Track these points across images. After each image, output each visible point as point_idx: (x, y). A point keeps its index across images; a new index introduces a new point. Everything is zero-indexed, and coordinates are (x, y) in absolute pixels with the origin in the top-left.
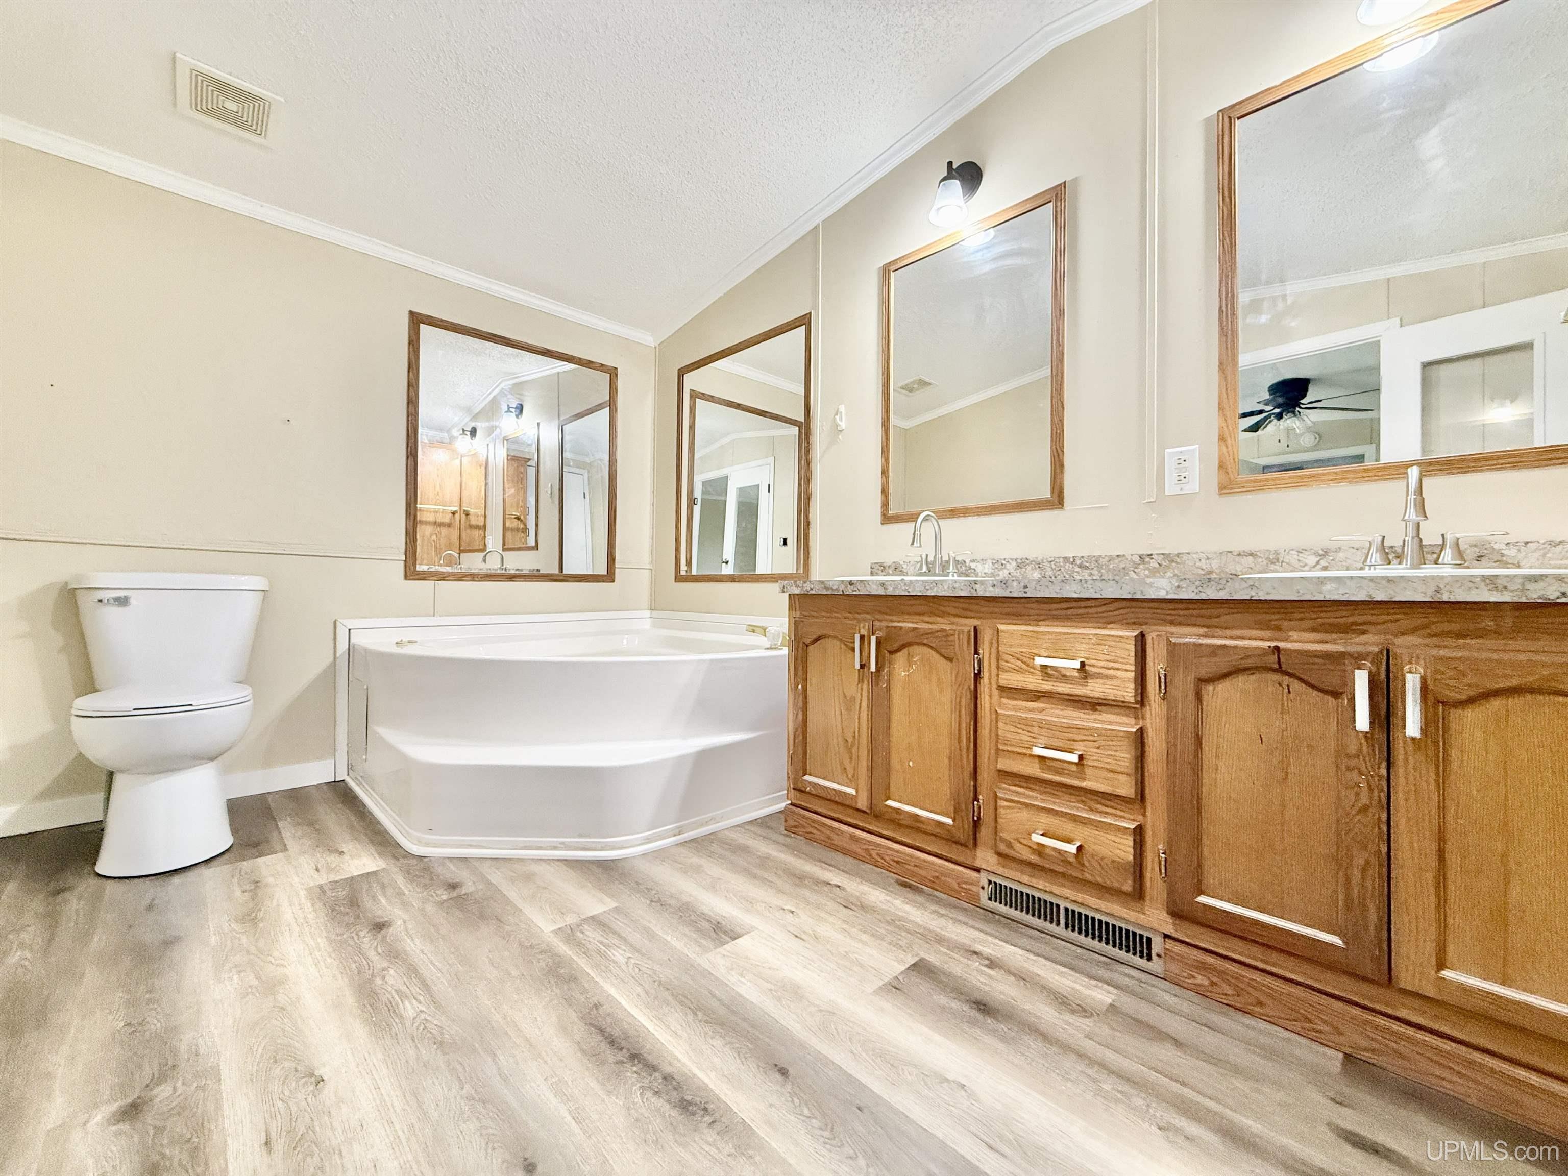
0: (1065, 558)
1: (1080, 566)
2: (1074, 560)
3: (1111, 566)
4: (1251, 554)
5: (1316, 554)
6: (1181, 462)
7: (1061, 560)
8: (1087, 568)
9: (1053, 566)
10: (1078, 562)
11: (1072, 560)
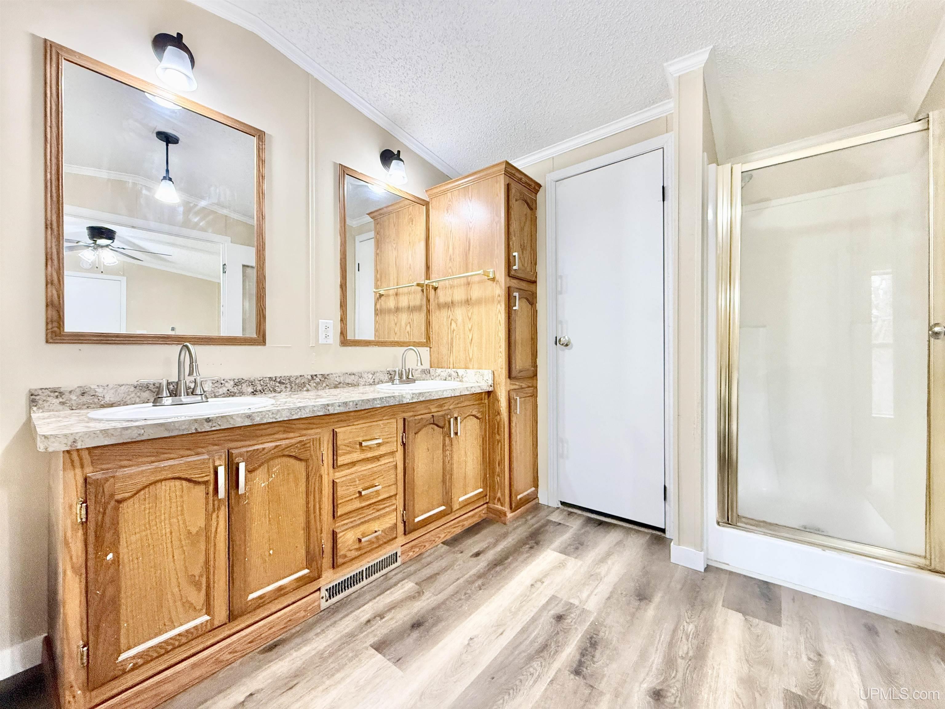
0: (270, 378)
1: (280, 383)
2: (276, 379)
3: (297, 382)
4: (354, 374)
5: (372, 374)
6: (327, 328)
7: (268, 379)
8: (283, 383)
9: (262, 383)
10: (278, 380)
11: (274, 379)
